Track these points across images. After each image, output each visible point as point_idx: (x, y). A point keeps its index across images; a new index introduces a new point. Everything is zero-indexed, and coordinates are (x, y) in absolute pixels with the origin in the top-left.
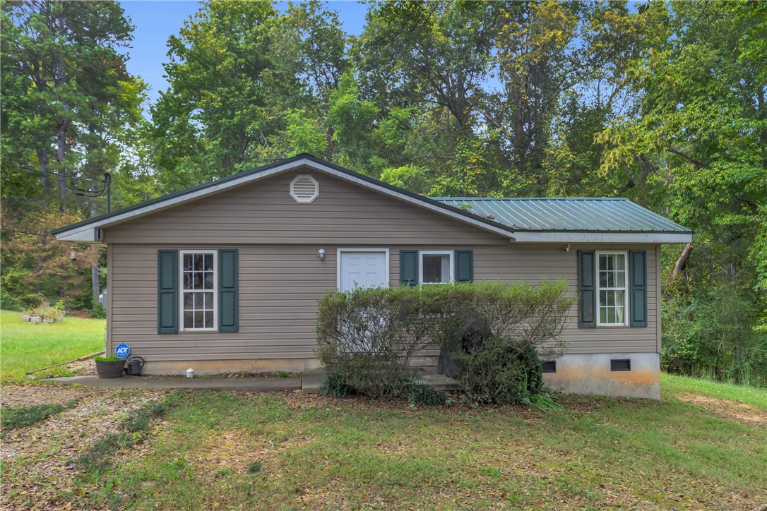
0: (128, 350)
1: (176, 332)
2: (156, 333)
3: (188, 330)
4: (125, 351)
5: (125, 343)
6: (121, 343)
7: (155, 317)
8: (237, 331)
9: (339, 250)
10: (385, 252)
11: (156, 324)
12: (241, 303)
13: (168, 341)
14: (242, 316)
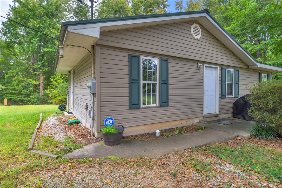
0: (113, 121)
1: (139, 108)
2: (128, 109)
3: (144, 106)
4: (111, 122)
5: (110, 117)
6: (107, 117)
7: (127, 98)
8: (167, 106)
9: (205, 65)
10: (216, 68)
11: (127, 103)
12: (170, 90)
13: (134, 114)
14: (170, 97)
